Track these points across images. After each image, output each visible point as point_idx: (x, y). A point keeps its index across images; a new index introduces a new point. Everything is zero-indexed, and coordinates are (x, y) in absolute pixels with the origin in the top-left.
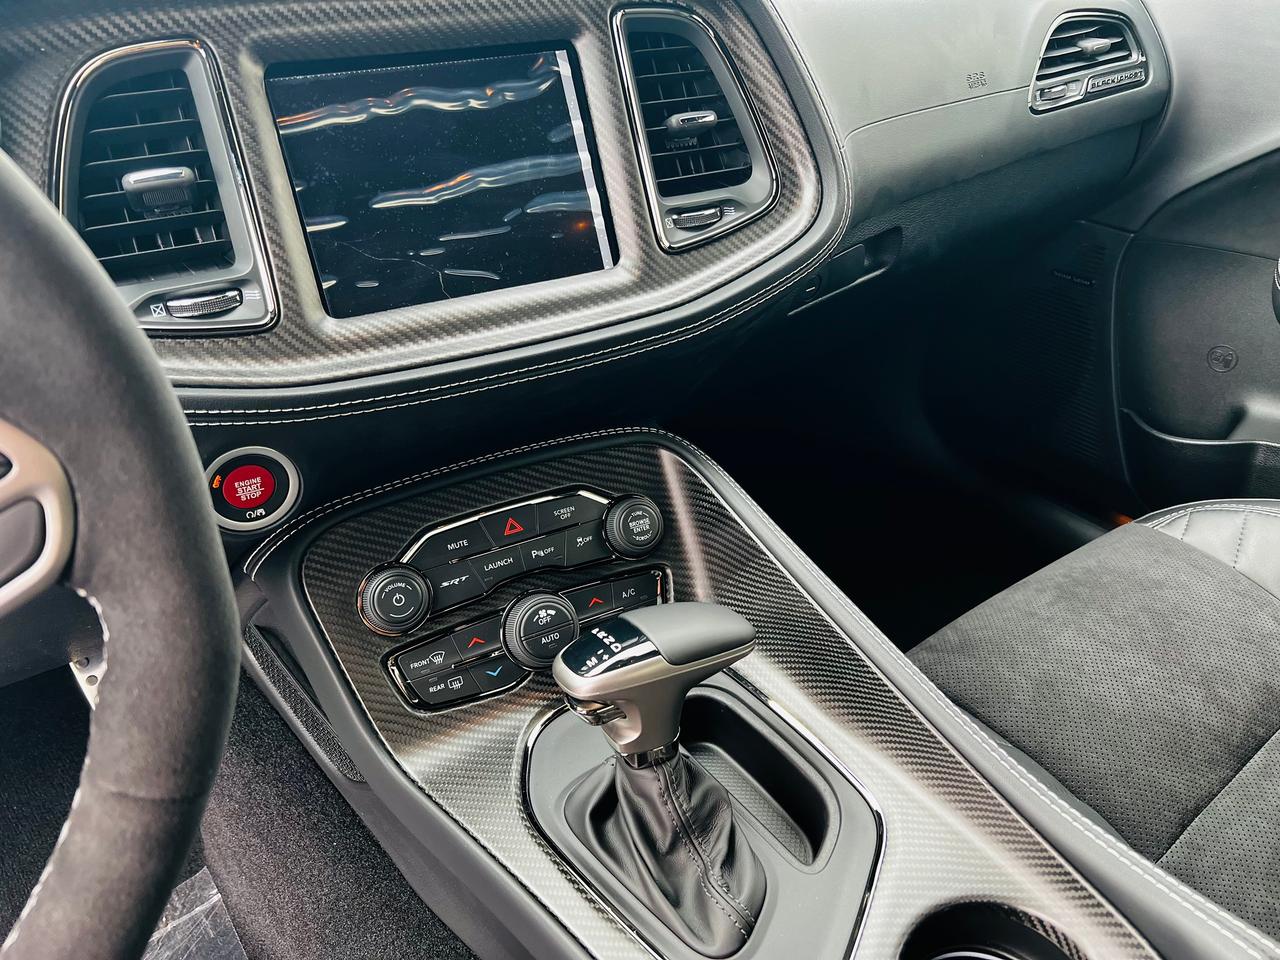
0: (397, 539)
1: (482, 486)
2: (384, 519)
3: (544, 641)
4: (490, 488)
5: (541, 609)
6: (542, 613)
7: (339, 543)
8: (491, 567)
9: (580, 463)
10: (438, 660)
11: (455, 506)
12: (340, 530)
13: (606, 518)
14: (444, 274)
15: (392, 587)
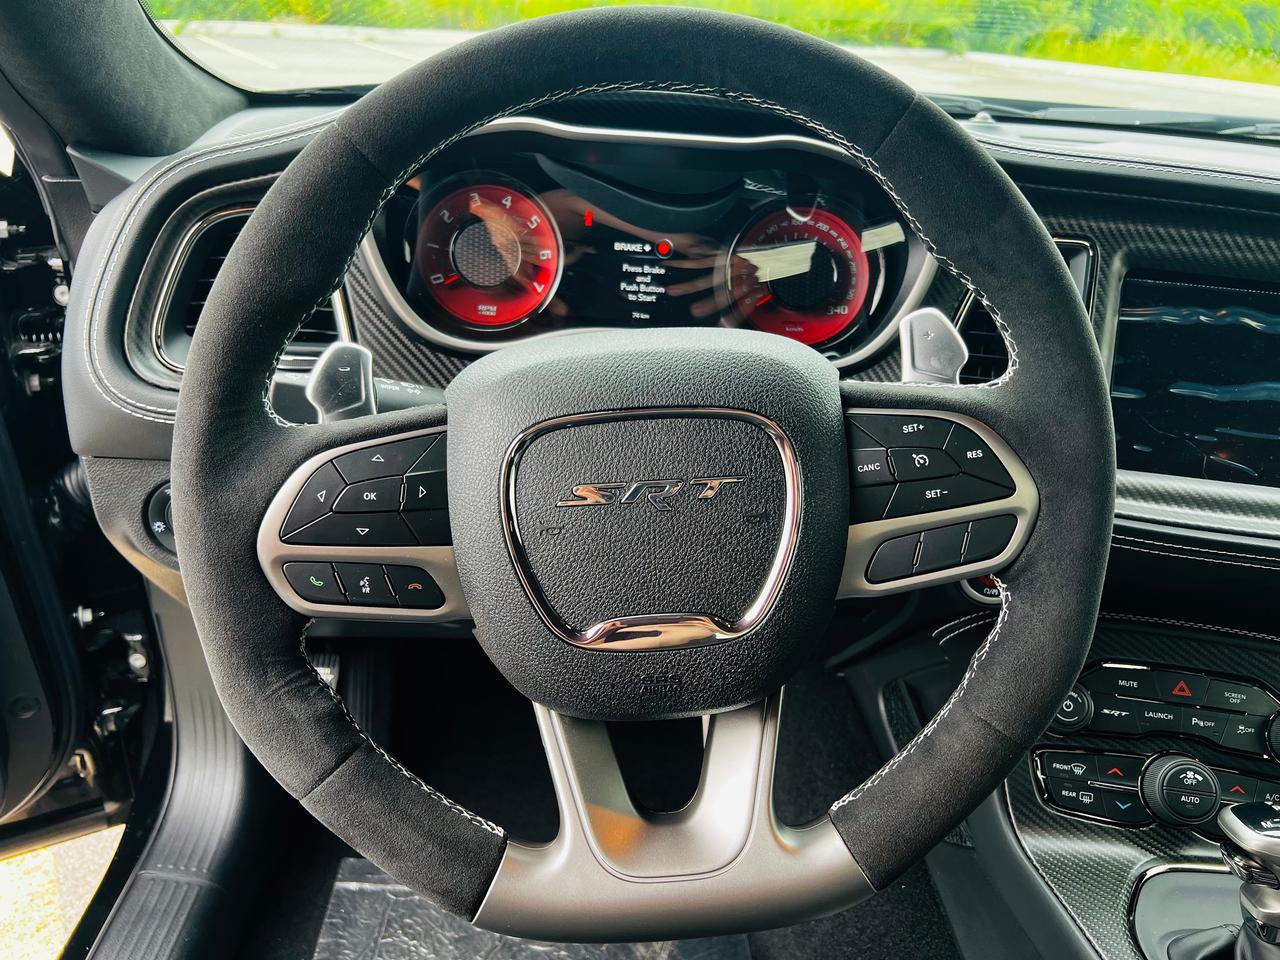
3: (1183, 798)
5: (1190, 770)
6: (1190, 774)
8: (1151, 714)
10: (1078, 771)
14: (1208, 458)
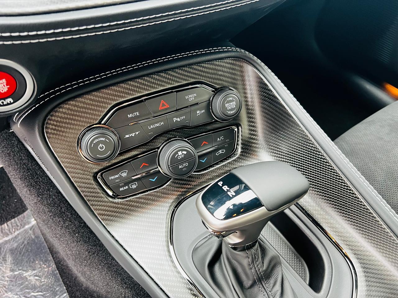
0: (99, 111)
1: (146, 81)
2: (91, 100)
3: (180, 167)
4: (151, 82)
5: (179, 151)
6: (180, 153)
7: (65, 113)
8: (152, 127)
9: (200, 68)
10: (124, 175)
11: (132, 92)
12: (65, 106)
13: (213, 99)
15: (97, 140)
